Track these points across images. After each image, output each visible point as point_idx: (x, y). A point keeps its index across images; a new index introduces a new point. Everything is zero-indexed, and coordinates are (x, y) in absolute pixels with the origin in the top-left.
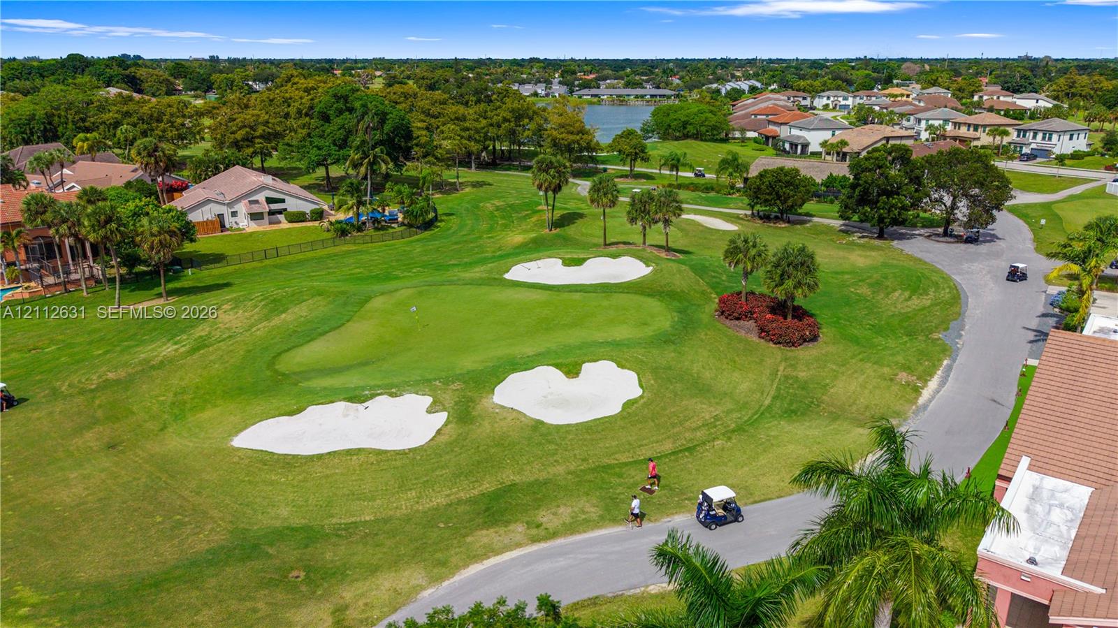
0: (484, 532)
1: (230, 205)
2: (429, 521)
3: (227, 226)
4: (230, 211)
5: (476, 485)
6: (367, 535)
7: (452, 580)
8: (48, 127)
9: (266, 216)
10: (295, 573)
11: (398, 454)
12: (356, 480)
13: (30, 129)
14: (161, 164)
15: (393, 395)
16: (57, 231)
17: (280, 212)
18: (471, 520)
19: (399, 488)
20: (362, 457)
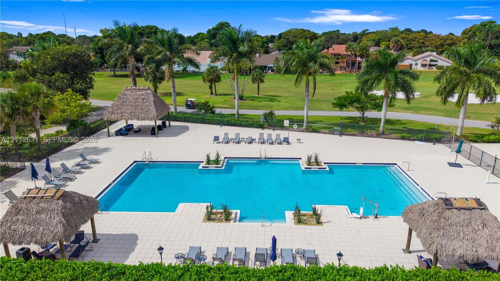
1: (415, 61)
4: (415, 63)
9: (428, 66)
14: (399, 47)
16: (351, 53)
17: (434, 65)
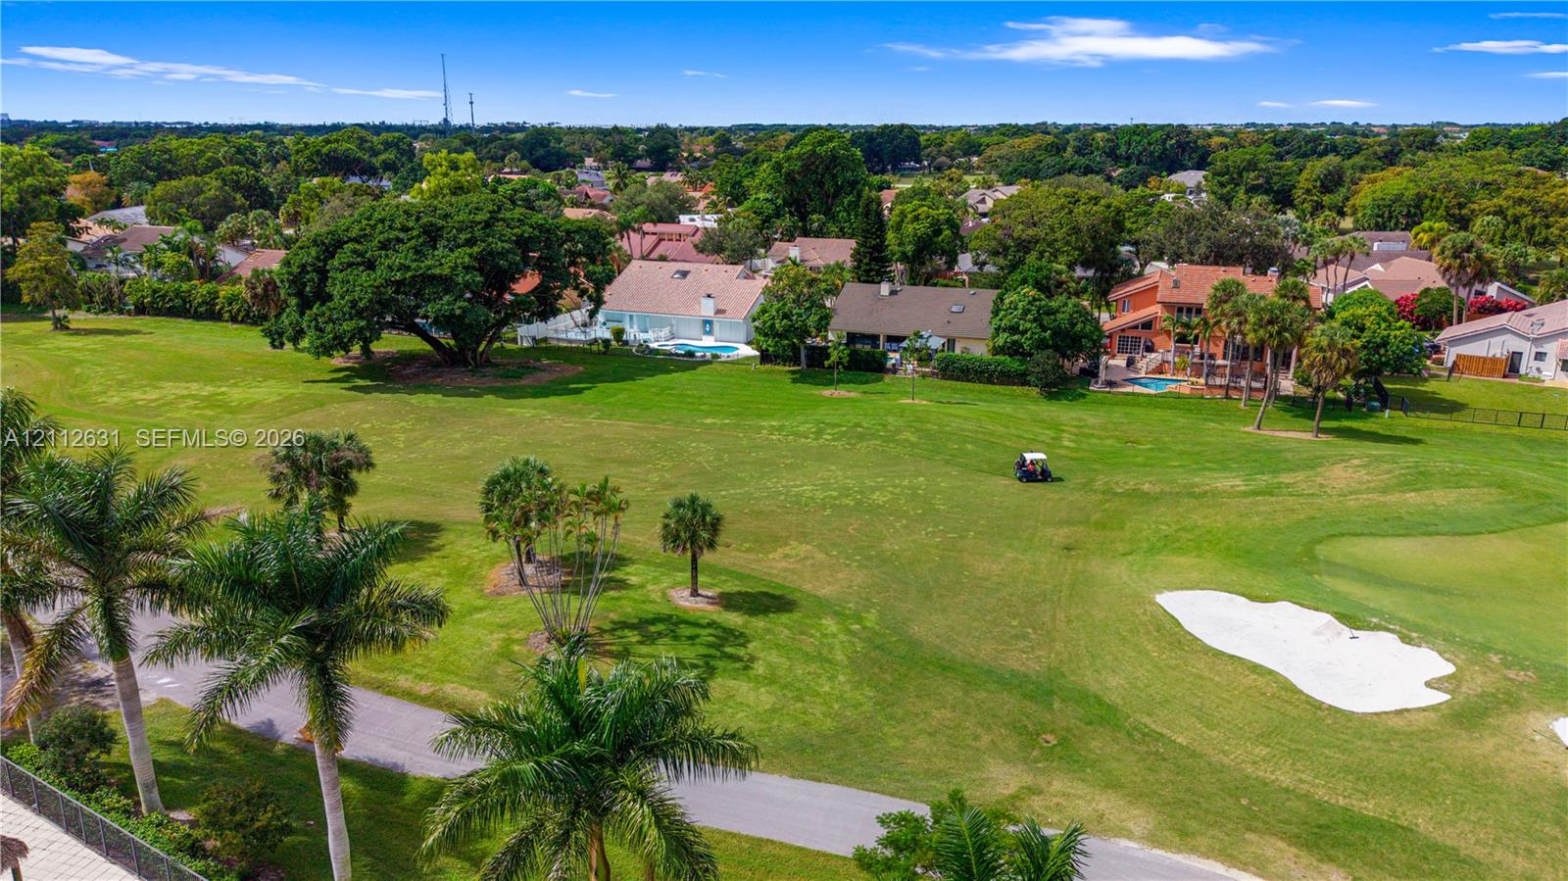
0: (1282, 845)
1: (1535, 341)
2: (1237, 788)
3: (1522, 371)
4: (1535, 350)
5: (1359, 795)
6: (1156, 753)
7: (1169, 855)
8: (1413, 210)
10: (1049, 737)
11: (1308, 703)
12: (1223, 699)
13: (1390, 213)
14: (1469, 270)
15: (1406, 639)
18: (1286, 822)
19: (1257, 736)
20: (1261, 681)
